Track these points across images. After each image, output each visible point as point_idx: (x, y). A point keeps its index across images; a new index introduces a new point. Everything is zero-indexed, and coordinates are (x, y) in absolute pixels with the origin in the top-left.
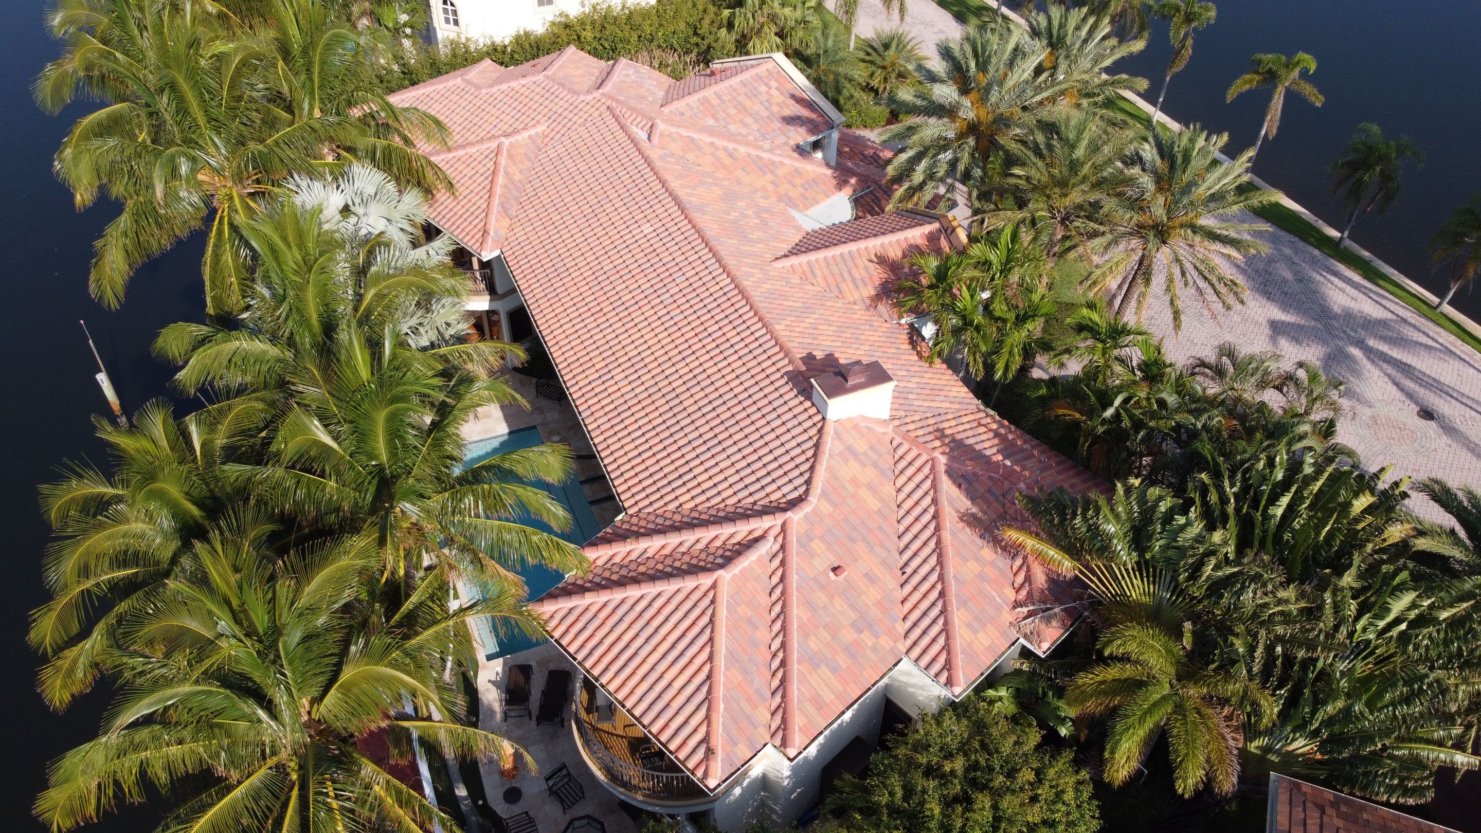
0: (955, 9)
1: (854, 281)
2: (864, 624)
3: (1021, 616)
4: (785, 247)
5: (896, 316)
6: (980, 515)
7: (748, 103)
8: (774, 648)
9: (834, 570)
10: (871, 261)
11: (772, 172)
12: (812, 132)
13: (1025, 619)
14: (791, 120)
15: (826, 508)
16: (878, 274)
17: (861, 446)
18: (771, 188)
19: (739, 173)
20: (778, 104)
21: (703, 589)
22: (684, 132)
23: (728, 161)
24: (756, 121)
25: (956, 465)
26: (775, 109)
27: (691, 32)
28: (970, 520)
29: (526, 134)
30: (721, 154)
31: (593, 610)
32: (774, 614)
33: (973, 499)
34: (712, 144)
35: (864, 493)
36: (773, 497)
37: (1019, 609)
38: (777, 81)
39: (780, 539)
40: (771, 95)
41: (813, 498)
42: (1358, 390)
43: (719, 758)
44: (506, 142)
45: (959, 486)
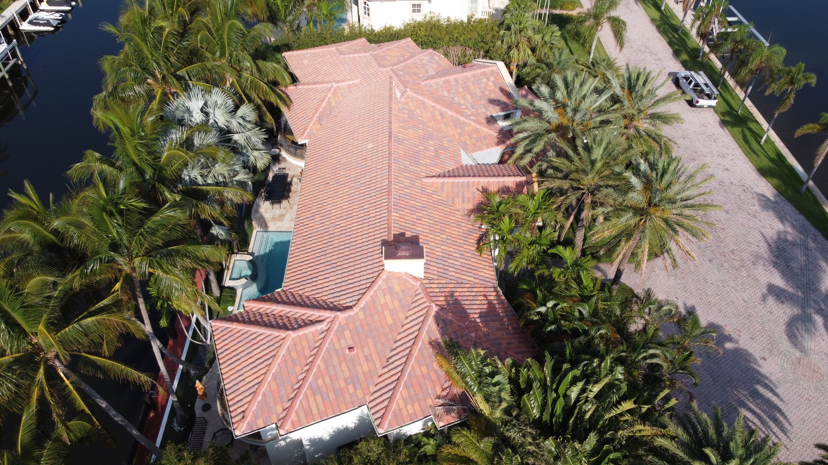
0: (676, 47)
1: (463, 198)
2: (353, 381)
3: (439, 404)
4: (439, 171)
5: (479, 223)
6: (442, 344)
7: (472, 87)
8: (299, 378)
9: (350, 348)
10: (478, 190)
11: (461, 128)
12: (503, 110)
13: (439, 406)
14: (493, 102)
15: (362, 316)
16: (479, 197)
17: (397, 289)
18: (457, 136)
19: (442, 125)
20: (489, 91)
21: (280, 338)
22: (420, 98)
23: (439, 117)
24: (472, 98)
25: (441, 313)
26: (487, 93)
27: (480, 40)
28: (434, 345)
29: (347, 83)
30: (437, 113)
31: (234, 331)
32: (308, 361)
33: (442, 335)
34: (434, 107)
35: (387, 313)
36: (341, 302)
37: (437, 400)
38: (494, 77)
39: (329, 325)
40: (488, 85)
41: (356, 309)
42: (800, 338)
43: (246, 422)
44: (335, 85)
45: (438, 325)
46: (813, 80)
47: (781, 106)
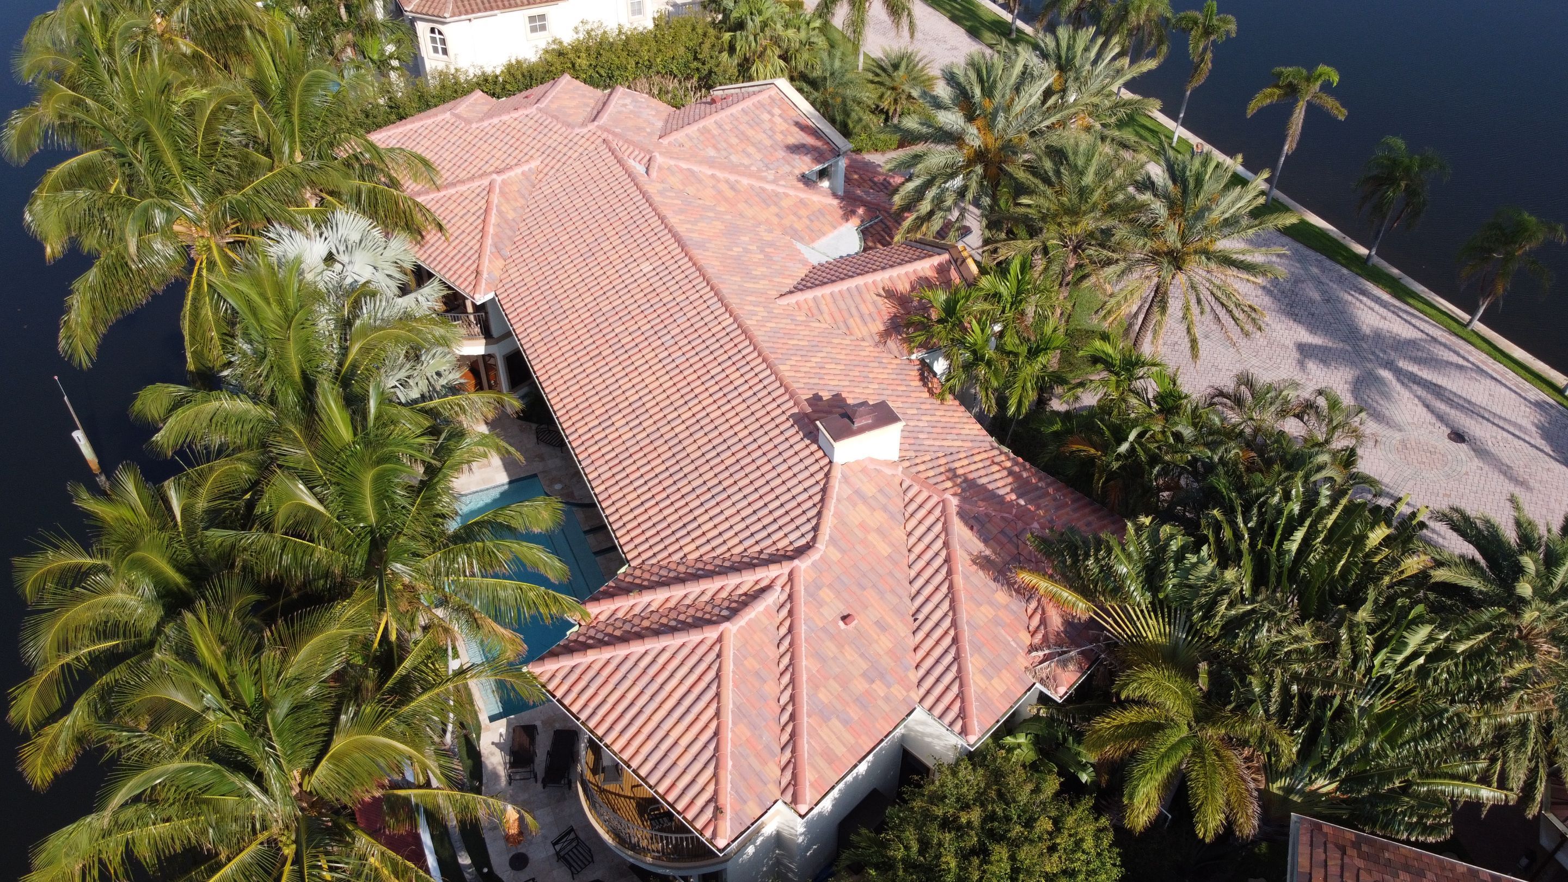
1: (862, 316)
2: (875, 673)
3: (1038, 660)
4: (790, 283)
5: (905, 352)
6: (993, 557)
7: (750, 132)
8: (783, 702)
9: (844, 618)
10: (879, 295)
11: (776, 204)
12: (817, 160)
13: (1041, 663)
14: (796, 149)
15: (835, 555)
16: (886, 309)
17: (869, 489)
18: (775, 220)
19: (742, 206)
20: (782, 132)
21: (709, 643)
22: (684, 165)
23: (730, 194)
24: (759, 150)
25: (967, 507)
26: (779, 137)
27: (691, 57)
28: (983, 563)
29: (518, 171)
30: (724, 187)
31: (596, 667)
32: (782, 666)
33: (986, 541)
34: (713, 176)
35: (873, 538)
36: (780, 545)
37: (1034, 654)
38: (779, 108)
39: (787, 589)
40: (774, 123)
41: (821, 545)
42: (1387, 413)
43: (728, 817)
44: (499, 179)
45: (972, 528)
46: (1233, 27)
47: (1193, 77)
